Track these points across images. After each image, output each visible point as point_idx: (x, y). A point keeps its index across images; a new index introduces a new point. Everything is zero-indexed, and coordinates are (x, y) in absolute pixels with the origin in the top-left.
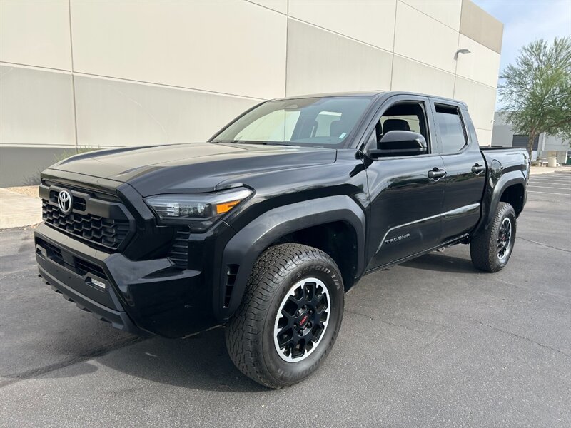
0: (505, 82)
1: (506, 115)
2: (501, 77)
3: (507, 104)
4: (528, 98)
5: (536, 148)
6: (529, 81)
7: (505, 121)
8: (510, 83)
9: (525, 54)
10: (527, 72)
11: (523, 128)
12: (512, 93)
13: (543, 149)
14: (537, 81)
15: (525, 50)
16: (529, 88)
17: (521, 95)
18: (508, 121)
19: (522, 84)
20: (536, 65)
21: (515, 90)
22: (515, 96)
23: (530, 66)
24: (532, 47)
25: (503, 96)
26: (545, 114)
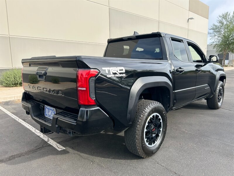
0: (212, 31)
1: (213, 45)
2: (210, 29)
3: (213, 41)
4: (222, 37)
5: (228, 59)
6: (222, 30)
7: (213, 48)
8: (214, 31)
9: (220, 19)
10: (221, 26)
11: (221, 51)
12: (215, 36)
13: (231, 59)
14: (226, 30)
15: (220, 17)
16: (222, 33)
17: (219, 37)
18: (214, 48)
19: (219, 31)
20: (225, 23)
21: (216, 34)
22: (216, 37)
23: (223, 24)
24: (223, 15)
25: (211, 37)
26: (230, 44)
